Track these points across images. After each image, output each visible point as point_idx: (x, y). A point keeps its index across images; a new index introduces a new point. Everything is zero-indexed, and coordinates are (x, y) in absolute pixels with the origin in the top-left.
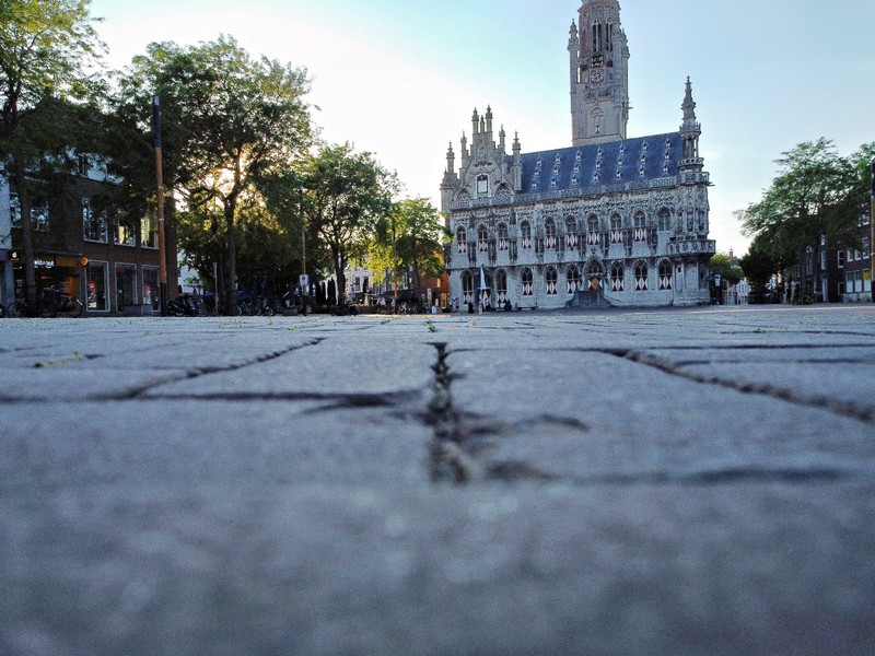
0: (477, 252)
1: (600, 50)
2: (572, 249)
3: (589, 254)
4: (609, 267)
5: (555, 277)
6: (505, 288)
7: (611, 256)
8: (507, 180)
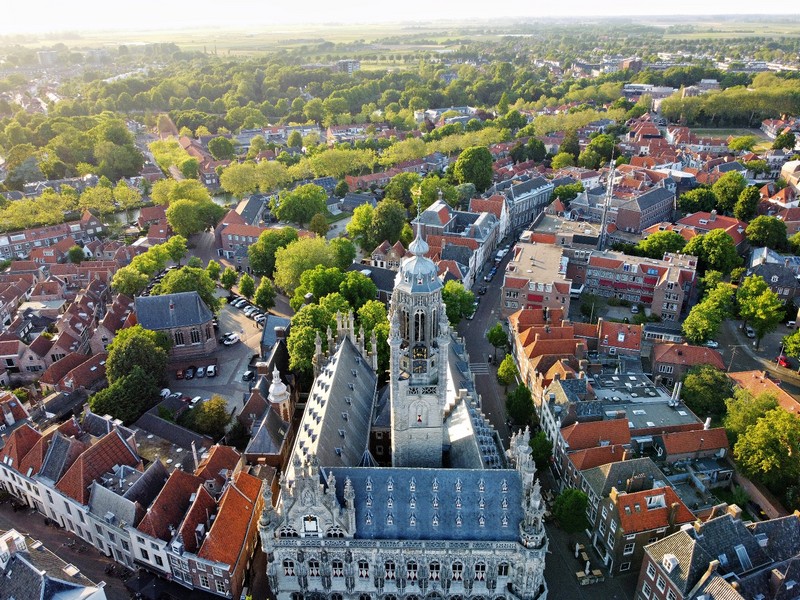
0: (309, 578)
1: (423, 339)
2: (413, 584)
3: (430, 589)
4: (449, 598)
7: (451, 592)
8: (340, 523)
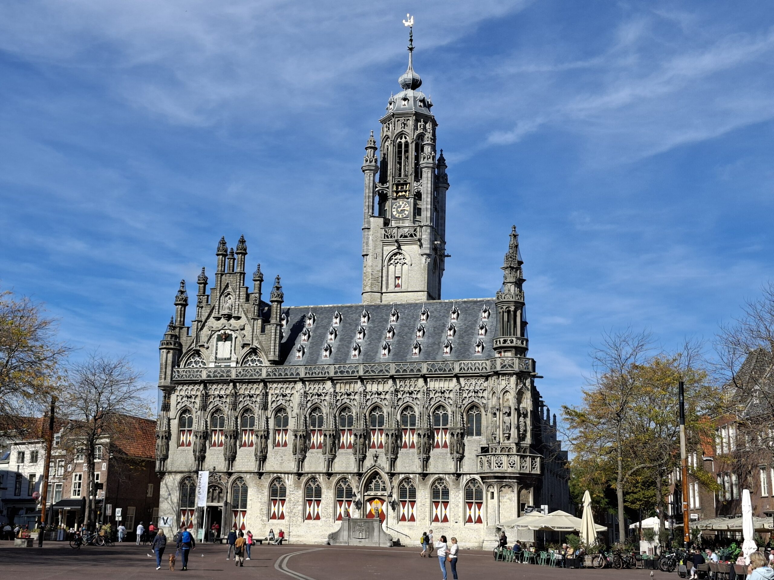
0: (209, 447)
1: (406, 176)
2: (346, 453)
3: (368, 463)
4: (396, 483)
5: (318, 492)
6: (245, 506)
7: (399, 467)
8: (260, 343)
